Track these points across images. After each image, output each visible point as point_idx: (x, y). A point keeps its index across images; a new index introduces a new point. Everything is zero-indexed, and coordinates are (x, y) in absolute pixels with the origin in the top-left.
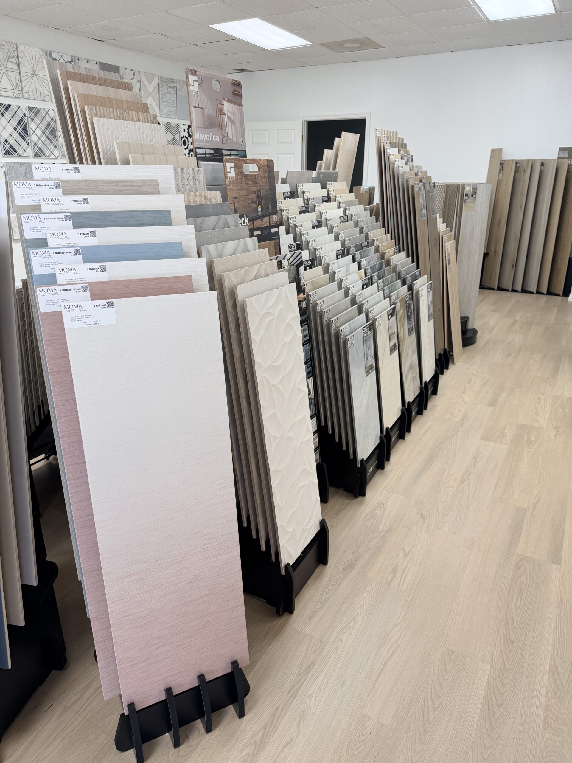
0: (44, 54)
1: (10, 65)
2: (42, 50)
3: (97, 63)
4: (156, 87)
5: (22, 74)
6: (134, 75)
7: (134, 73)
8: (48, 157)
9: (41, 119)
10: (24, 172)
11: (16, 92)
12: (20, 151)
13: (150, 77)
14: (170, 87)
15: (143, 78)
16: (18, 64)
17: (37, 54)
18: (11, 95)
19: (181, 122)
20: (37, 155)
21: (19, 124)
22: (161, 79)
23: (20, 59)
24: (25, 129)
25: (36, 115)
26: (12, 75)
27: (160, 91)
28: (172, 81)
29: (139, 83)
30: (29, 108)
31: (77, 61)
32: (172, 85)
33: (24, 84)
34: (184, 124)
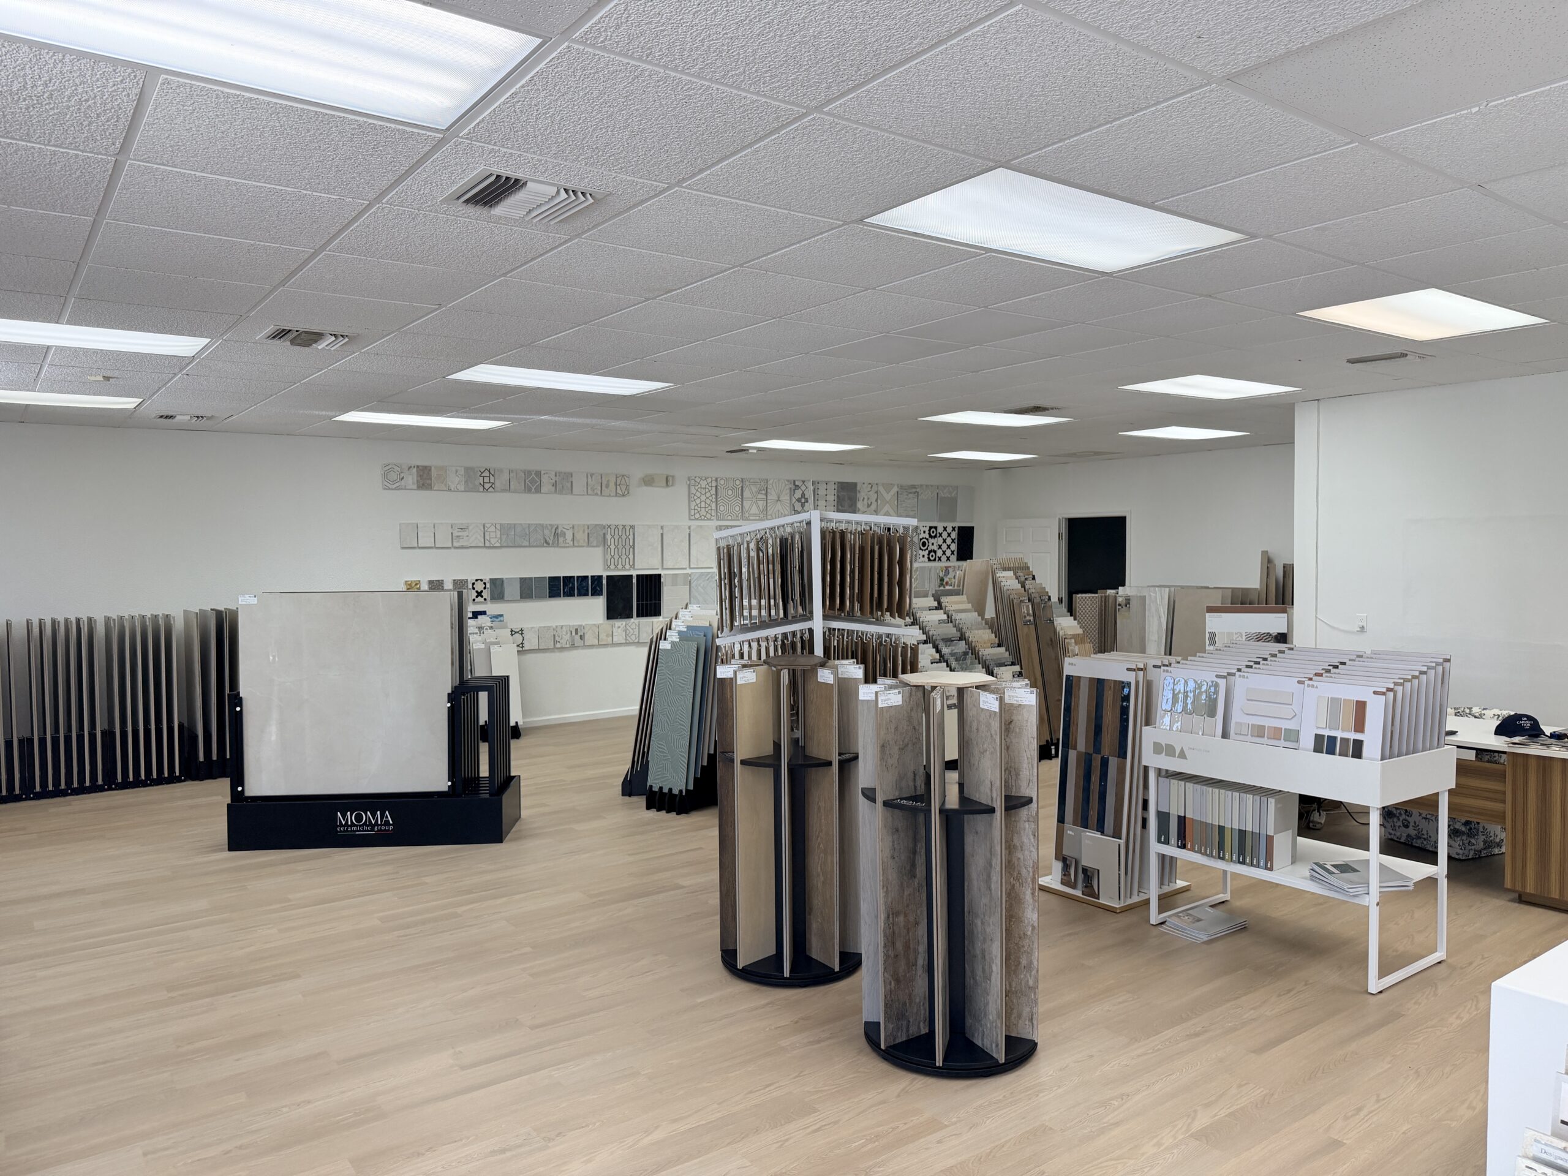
0: (789, 485)
1: (760, 496)
2: (788, 481)
3: (836, 484)
4: (895, 495)
5: (769, 501)
6: (871, 488)
11: (762, 516)
13: (888, 487)
14: (911, 493)
16: (767, 494)
17: (783, 485)
18: (757, 518)
19: (921, 524)
22: (901, 487)
23: (769, 490)
26: (761, 503)
27: (901, 499)
28: (914, 487)
29: (875, 494)
31: (818, 484)
32: (914, 490)
33: (769, 509)
34: (924, 526)
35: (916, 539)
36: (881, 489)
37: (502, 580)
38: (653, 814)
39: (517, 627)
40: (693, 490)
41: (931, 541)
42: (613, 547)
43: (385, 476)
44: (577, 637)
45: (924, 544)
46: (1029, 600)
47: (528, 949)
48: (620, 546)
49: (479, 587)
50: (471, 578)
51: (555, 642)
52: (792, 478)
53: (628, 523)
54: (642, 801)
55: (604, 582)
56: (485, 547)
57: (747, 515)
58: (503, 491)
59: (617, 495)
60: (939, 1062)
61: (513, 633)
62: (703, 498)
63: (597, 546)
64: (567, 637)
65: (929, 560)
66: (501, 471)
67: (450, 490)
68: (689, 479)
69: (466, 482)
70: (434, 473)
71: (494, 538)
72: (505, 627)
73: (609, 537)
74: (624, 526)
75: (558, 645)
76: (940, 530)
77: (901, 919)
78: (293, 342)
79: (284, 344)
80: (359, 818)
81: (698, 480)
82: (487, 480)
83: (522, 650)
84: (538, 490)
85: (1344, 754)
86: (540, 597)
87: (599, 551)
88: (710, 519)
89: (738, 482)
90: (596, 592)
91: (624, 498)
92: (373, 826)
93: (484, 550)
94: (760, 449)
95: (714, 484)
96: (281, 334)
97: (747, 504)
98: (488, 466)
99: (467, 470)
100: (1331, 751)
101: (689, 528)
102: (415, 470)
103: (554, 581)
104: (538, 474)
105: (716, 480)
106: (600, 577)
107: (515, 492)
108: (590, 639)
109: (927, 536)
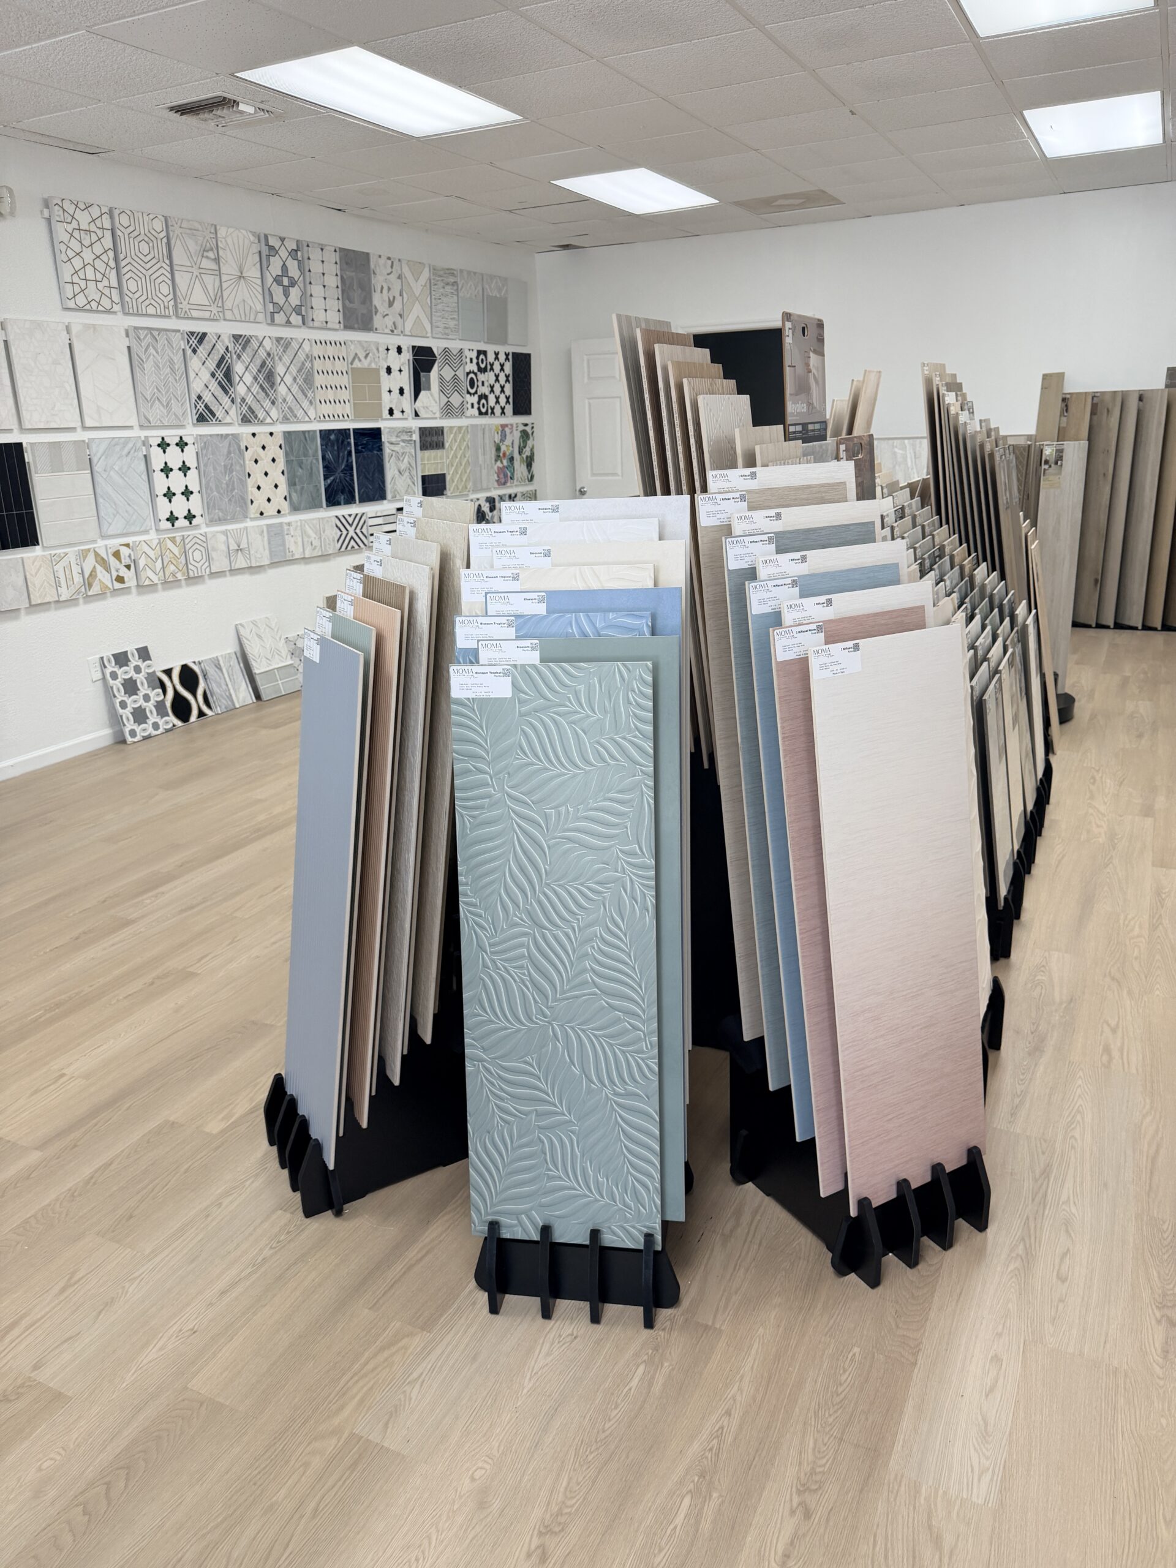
0: (257, 241)
1: (205, 264)
2: (254, 234)
3: (335, 251)
4: (425, 286)
5: (224, 278)
6: (392, 267)
7: (392, 262)
8: (262, 422)
9: (251, 354)
10: (225, 451)
11: (214, 310)
12: (219, 414)
14: (448, 284)
15: (406, 271)
16: (217, 260)
17: (247, 242)
18: (207, 315)
19: (466, 345)
20: (245, 420)
21: (218, 366)
22: (434, 270)
23: (221, 252)
24: (228, 375)
25: (244, 348)
26: (209, 280)
27: (433, 293)
29: (399, 281)
30: (234, 336)
31: (305, 248)
32: (452, 280)
33: (225, 295)
34: (470, 349)
35: (461, 374)
40: (60, 234)
41: (482, 377)
45: (472, 383)
52: (261, 229)
57: (184, 306)
62: (88, 256)
65: (481, 412)
68: (47, 204)
76: (491, 357)
81: (67, 205)
88: (108, 312)
89: (158, 225)
95: (106, 223)
97: (182, 280)
101: (68, 329)
105: (111, 214)
109: (475, 369)
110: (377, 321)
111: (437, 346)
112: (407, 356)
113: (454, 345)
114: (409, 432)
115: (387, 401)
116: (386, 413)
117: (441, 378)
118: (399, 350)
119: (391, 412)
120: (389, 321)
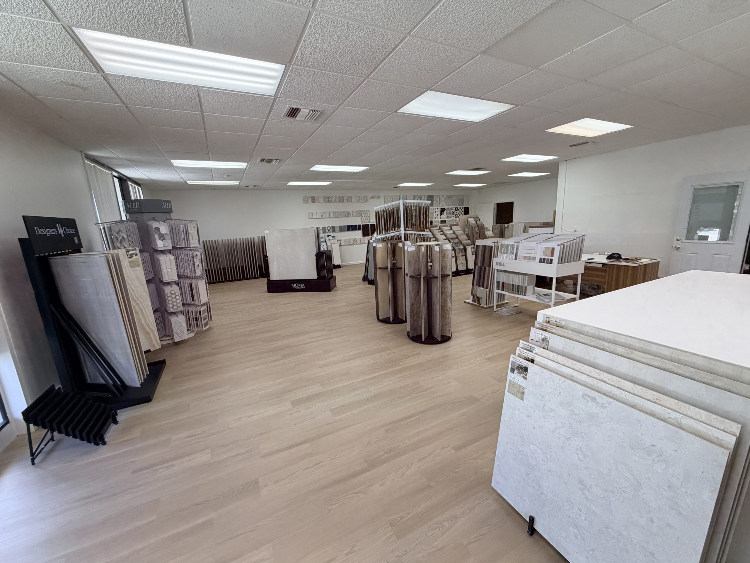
4: (445, 199)
6: (438, 197)
13: (443, 196)
14: (450, 198)
19: (452, 207)
22: (447, 196)
23: (407, 199)
28: (451, 196)
29: (439, 199)
34: (454, 207)
35: (451, 211)
36: (441, 197)
37: (334, 227)
38: (369, 286)
39: (339, 239)
40: (385, 200)
41: (456, 212)
42: (363, 217)
43: (304, 200)
44: (355, 242)
45: (454, 213)
46: (478, 226)
47: (331, 315)
48: (365, 216)
49: (329, 228)
50: (327, 226)
51: (349, 243)
52: (414, 195)
53: (367, 210)
54: (367, 282)
55: (362, 226)
56: (330, 218)
58: (334, 202)
59: (364, 202)
60: (423, 340)
61: (338, 241)
62: (388, 202)
63: (359, 216)
64: (352, 241)
65: (455, 217)
66: (333, 197)
67: (320, 203)
68: (384, 196)
69: (324, 200)
70: (316, 198)
71: (332, 216)
72: (336, 239)
73: (362, 214)
74: (366, 211)
75: (350, 244)
76: (459, 208)
77: (415, 306)
78: (266, 162)
79: (264, 163)
80: (297, 285)
81: (387, 196)
82: (329, 199)
83: (340, 245)
84: (343, 202)
85: (547, 263)
86: (345, 231)
87: (360, 218)
89: (398, 197)
90: (359, 229)
91: (366, 203)
92: (300, 287)
93: (329, 219)
94: (403, 186)
95: (391, 197)
96: (263, 160)
98: (330, 196)
99: (324, 197)
100: (544, 262)
102: (311, 198)
103: (348, 226)
104: (343, 197)
105: (392, 196)
106: (360, 225)
107: (337, 202)
108: (358, 242)
109: (455, 210)
110: (434, 205)
111: (446, 207)
112: (439, 210)
113: (450, 207)
114: (439, 221)
115: (434, 216)
116: (434, 218)
117: (446, 213)
118: (438, 209)
119: (435, 218)
120: (436, 205)
